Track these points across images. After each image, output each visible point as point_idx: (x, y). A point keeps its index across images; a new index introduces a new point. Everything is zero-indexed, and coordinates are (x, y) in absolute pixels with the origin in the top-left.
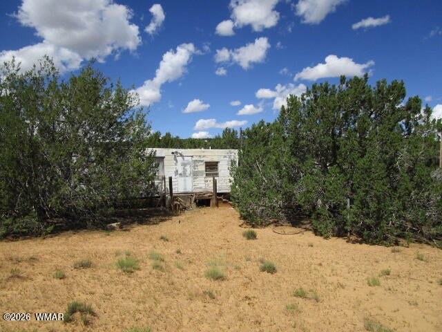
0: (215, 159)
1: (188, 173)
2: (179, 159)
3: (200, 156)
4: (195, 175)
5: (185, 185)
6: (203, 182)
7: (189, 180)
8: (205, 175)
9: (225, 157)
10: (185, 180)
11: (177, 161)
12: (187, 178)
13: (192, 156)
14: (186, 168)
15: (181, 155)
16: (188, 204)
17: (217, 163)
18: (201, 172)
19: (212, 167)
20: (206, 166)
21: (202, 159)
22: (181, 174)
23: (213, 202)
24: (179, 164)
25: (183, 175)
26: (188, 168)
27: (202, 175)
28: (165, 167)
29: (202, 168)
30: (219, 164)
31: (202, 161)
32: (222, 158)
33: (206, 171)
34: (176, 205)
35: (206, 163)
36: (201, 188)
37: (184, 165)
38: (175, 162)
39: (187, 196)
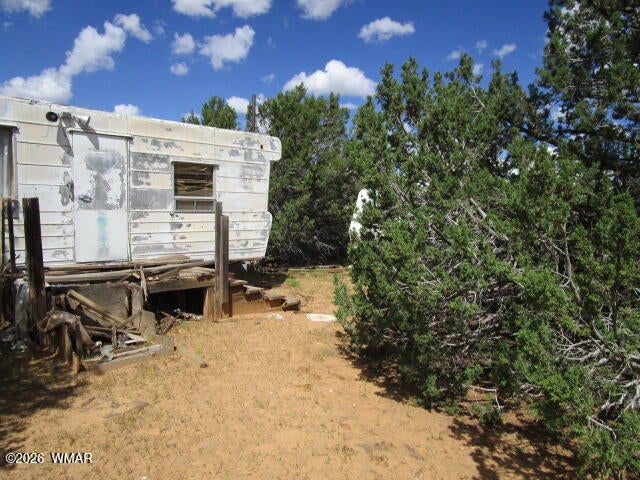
0: (206, 158)
1: (114, 193)
2: (79, 142)
3: (155, 142)
4: (139, 202)
5: (103, 239)
6: (168, 228)
7: (118, 219)
8: (171, 207)
9: (234, 153)
10: (102, 221)
11: (69, 150)
12: (109, 214)
13: (129, 139)
14: (106, 177)
15: (86, 129)
16: (117, 317)
17: (211, 168)
18: (161, 196)
19: (194, 180)
20: (177, 176)
21: (163, 152)
22: (85, 200)
23: (214, 298)
24: (79, 159)
25: (96, 200)
26: (112, 176)
27: (164, 205)
28: (20, 170)
29: (163, 181)
30: (216, 173)
31: (164, 160)
32: (225, 156)
33: (176, 192)
34: (59, 329)
35: (177, 165)
36: (159, 247)
37: (99, 166)
38: (62, 151)
39: (110, 278)
